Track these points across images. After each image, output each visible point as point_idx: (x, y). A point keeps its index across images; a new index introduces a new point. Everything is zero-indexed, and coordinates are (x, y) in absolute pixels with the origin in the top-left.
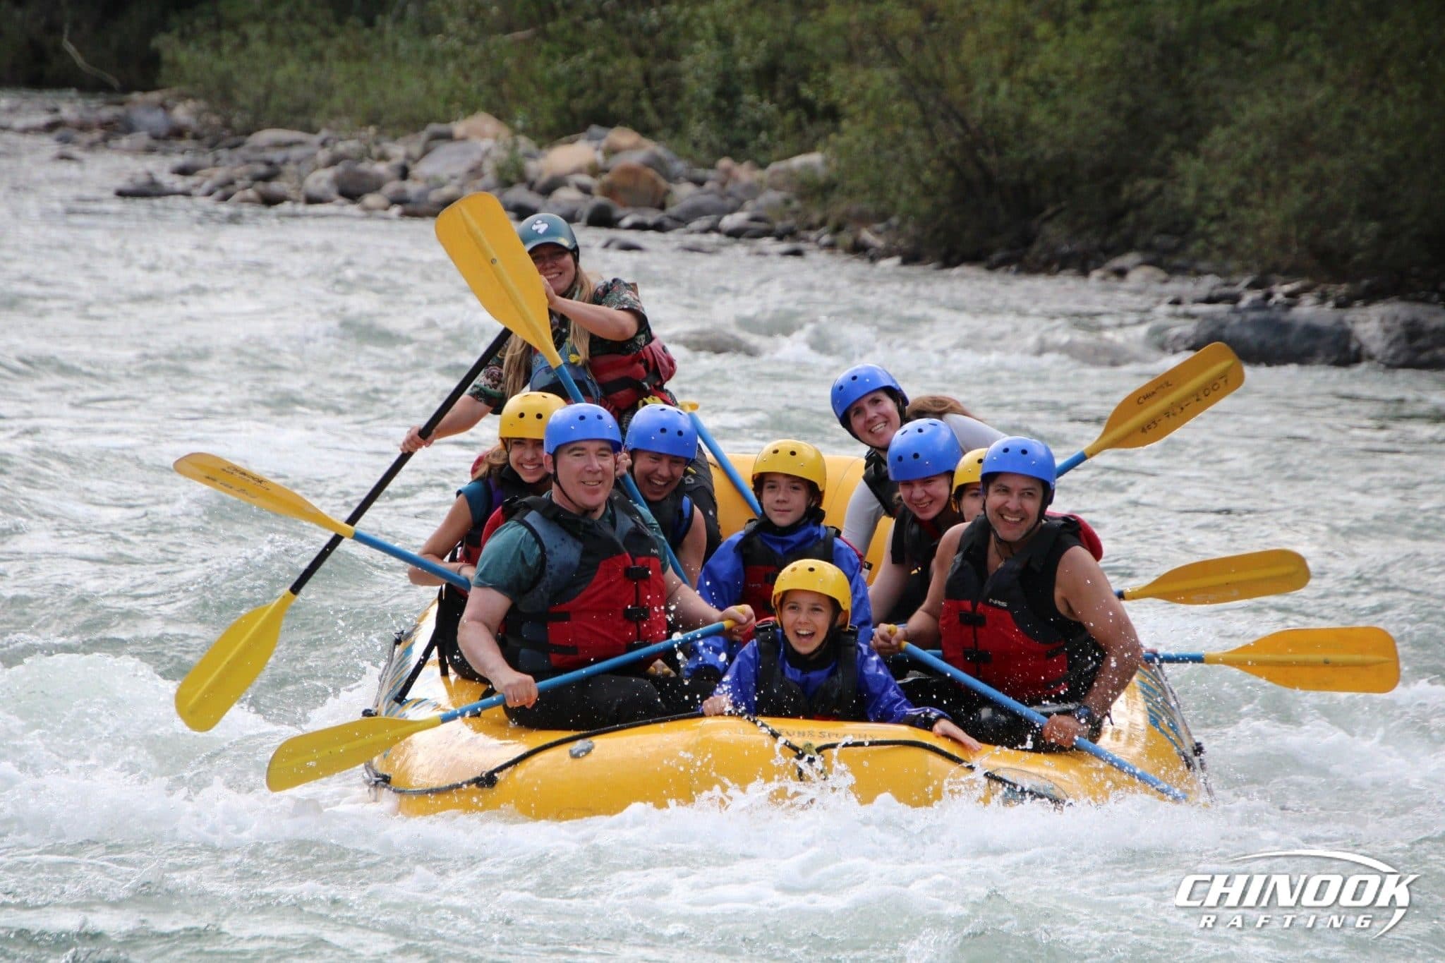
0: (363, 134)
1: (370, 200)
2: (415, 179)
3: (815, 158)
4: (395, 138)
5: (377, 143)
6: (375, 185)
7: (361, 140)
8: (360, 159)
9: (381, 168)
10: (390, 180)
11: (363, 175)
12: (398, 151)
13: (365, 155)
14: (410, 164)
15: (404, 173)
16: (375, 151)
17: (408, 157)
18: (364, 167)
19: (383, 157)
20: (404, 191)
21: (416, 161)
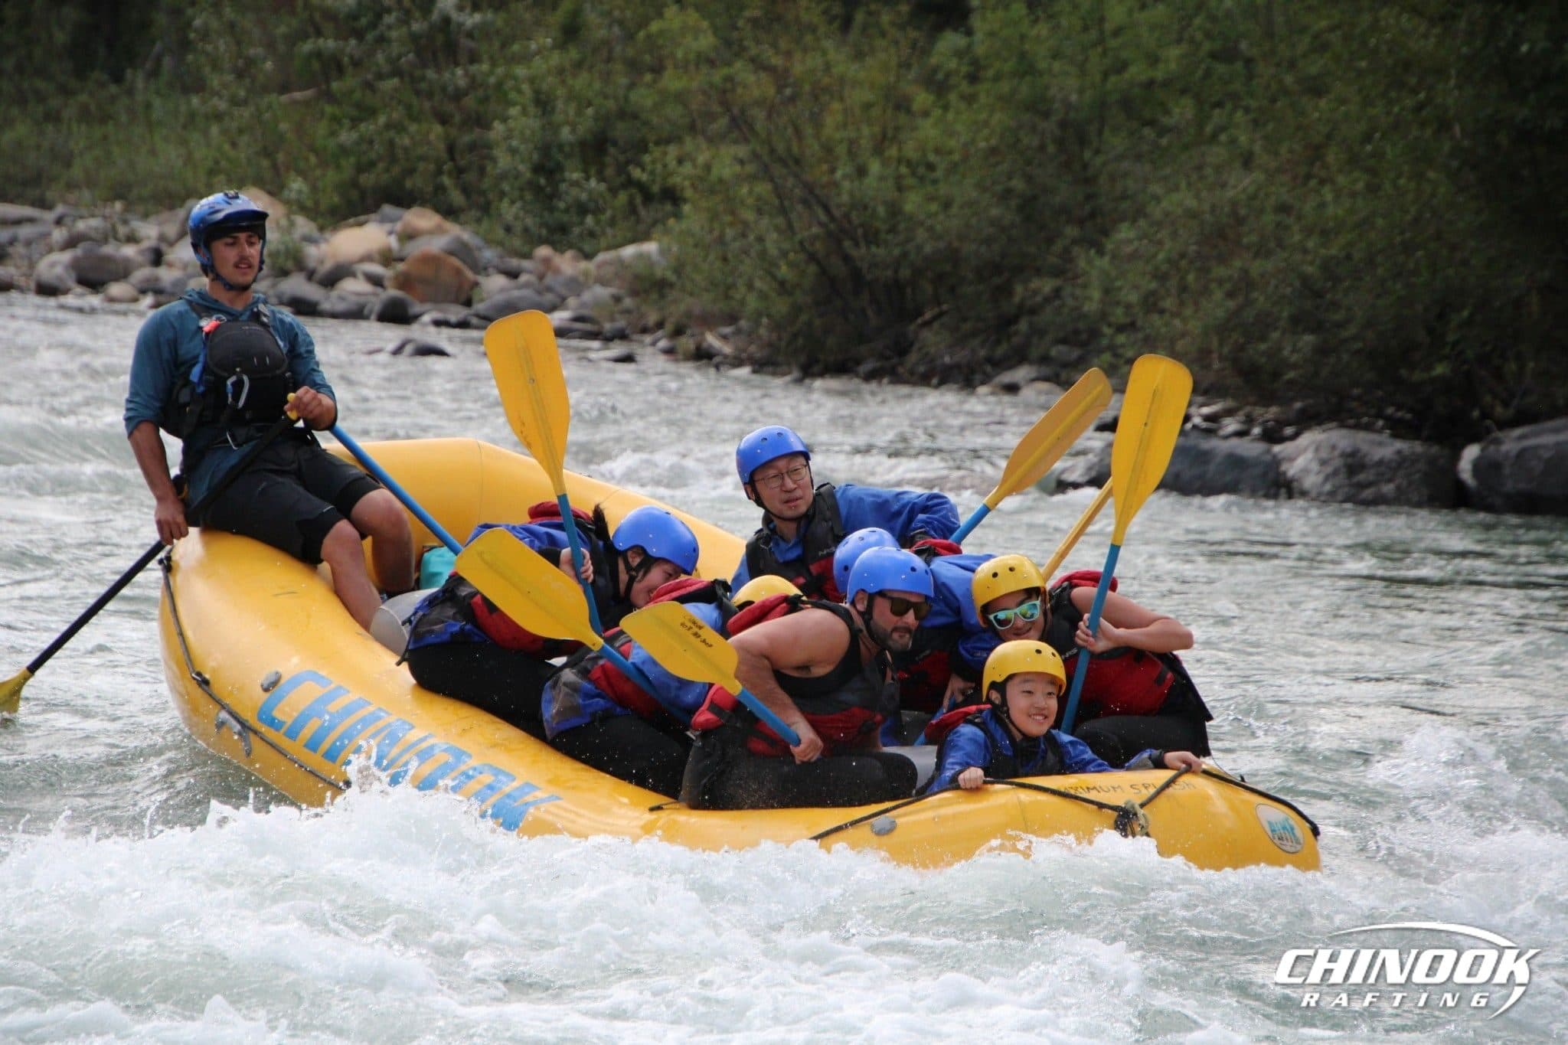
0: (108, 211)
1: (116, 289)
2: (170, 265)
3: (651, 247)
4: (145, 216)
5: (125, 222)
6: (122, 272)
7: (105, 217)
8: (105, 240)
9: (129, 251)
10: (141, 266)
11: (109, 259)
12: (149, 231)
13: (109, 235)
14: (164, 247)
15: (157, 258)
16: (122, 230)
17: (162, 238)
18: (108, 249)
19: (132, 239)
20: (157, 279)
21: (172, 244)
